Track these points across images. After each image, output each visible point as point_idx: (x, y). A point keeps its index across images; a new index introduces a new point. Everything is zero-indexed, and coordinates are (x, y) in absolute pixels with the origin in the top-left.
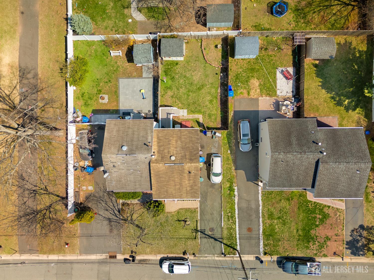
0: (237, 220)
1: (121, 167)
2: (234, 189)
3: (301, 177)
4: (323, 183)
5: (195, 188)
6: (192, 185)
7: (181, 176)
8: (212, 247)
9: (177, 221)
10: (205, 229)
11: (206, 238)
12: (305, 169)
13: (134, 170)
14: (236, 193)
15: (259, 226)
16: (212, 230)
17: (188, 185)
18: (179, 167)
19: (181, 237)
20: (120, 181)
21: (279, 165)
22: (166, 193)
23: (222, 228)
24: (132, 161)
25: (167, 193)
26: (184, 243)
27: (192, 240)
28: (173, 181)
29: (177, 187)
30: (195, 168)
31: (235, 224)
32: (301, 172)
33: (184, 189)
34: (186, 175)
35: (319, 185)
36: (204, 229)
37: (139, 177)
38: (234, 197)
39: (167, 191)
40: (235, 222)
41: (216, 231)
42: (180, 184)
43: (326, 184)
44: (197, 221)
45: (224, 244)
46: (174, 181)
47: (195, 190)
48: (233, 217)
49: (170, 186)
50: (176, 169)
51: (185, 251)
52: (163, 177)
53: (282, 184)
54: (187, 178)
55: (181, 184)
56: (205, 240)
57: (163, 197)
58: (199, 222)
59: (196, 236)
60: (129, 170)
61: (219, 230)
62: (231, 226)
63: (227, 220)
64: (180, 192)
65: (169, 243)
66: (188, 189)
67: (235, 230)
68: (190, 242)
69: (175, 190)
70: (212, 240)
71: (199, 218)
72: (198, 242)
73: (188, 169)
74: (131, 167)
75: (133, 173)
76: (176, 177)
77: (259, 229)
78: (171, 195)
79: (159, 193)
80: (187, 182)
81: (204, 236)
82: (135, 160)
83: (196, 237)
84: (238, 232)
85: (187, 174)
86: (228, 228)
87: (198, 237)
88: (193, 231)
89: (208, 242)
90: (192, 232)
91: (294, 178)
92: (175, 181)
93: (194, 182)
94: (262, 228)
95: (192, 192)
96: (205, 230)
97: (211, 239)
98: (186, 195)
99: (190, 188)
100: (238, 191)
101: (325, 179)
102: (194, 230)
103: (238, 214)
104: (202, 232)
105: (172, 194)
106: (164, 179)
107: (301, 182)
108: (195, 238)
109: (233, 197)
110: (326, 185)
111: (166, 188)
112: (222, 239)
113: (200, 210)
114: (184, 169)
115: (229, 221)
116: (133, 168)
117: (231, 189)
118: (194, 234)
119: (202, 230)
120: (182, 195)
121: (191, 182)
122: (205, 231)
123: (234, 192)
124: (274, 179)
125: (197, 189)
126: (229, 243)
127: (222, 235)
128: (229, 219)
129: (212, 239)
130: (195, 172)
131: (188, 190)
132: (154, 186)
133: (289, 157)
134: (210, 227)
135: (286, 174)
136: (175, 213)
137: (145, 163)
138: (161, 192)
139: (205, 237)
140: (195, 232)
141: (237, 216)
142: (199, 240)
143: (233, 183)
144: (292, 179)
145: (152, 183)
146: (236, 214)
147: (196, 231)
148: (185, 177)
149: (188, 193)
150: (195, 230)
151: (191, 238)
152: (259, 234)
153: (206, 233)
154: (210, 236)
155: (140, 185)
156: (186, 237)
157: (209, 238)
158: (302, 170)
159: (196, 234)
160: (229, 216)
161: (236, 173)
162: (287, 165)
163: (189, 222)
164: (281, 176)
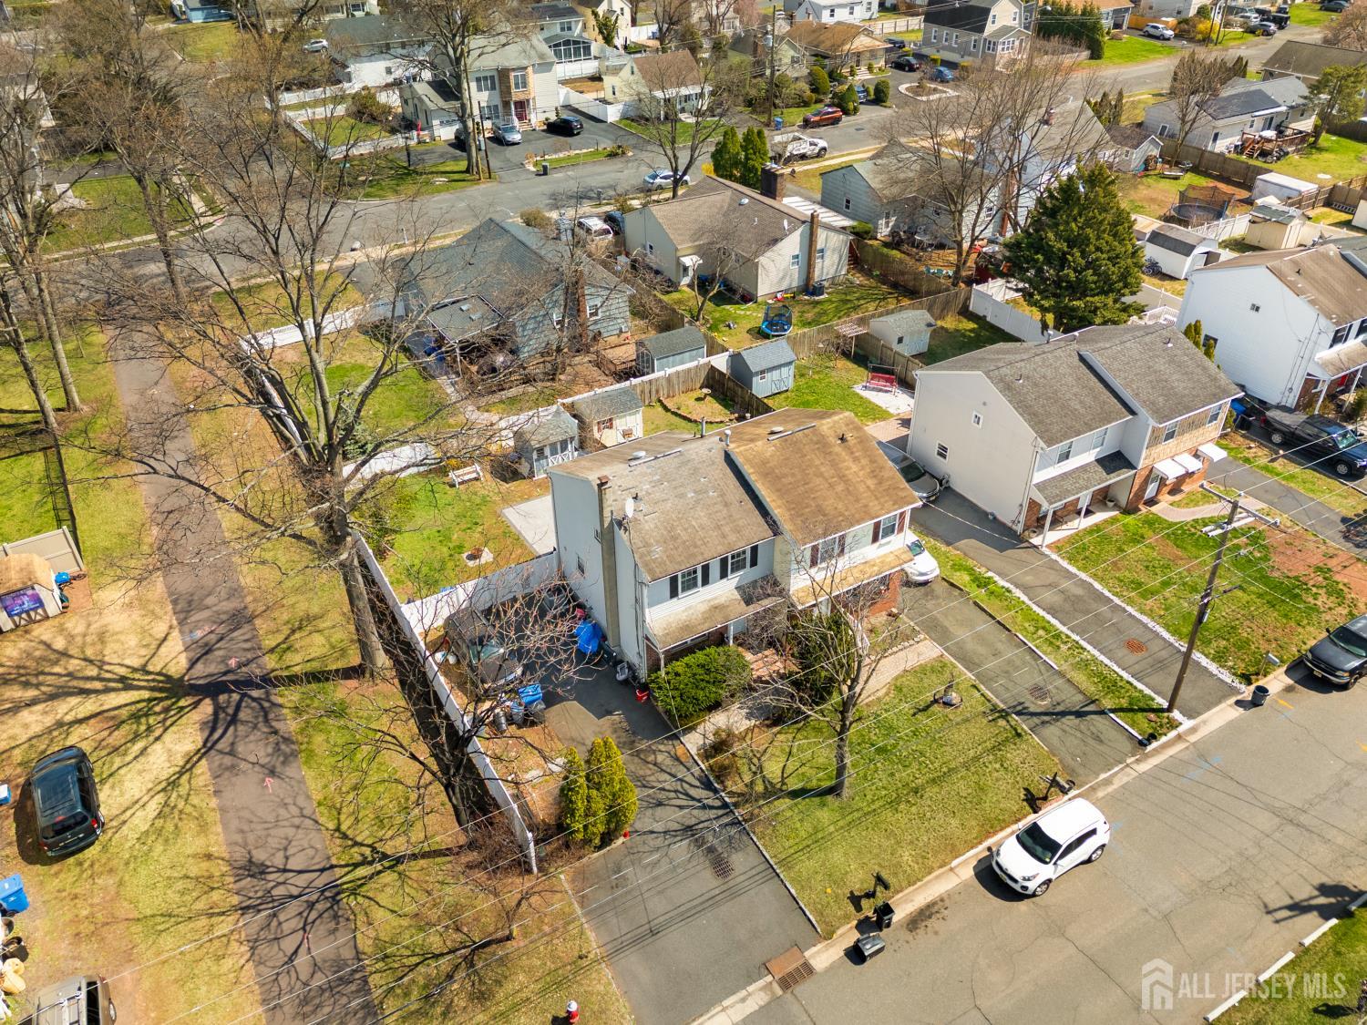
0: (1077, 638)
1: (657, 496)
2: (990, 578)
3: (1088, 401)
6: (872, 472)
7: (828, 458)
8: (1091, 741)
9: (914, 715)
10: (1020, 701)
11: (1047, 722)
12: (1076, 381)
13: (695, 492)
14: (1004, 583)
15: (1145, 626)
16: (1038, 691)
17: (861, 473)
18: (807, 436)
19: (972, 753)
20: (674, 538)
22: (822, 517)
23: (1061, 674)
24: (677, 468)
26: (998, 766)
27: (1015, 744)
28: (816, 475)
29: (839, 488)
30: (848, 425)
31: (1082, 648)
32: (1075, 390)
33: (862, 488)
34: (838, 450)
36: (1016, 702)
37: (719, 507)
38: (1009, 591)
40: (1075, 644)
41: (1052, 689)
42: (840, 477)
43: (1148, 388)
44: (973, 686)
45: (1113, 711)
48: (1056, 634)
49: (819, 493)
50: (804, 442)
51: (1026, 789)
53: (1068, 429)
54: (845, 456)
55: (842, 477)
56: (1053, 730)
57: (820, 530)
58: (982, 687)
59: (1011, 726)
60: (682, 496)
61: (1060, 683)
62: (1080, 658)
63: (1051, 648)
64: (857, 501)
66: (870, 483)
67: (1098, 662)
68: (1014, 756)
69: (839, 498)
70: (1070, 721)
71: (973, 677)
72: (1039, 744)
73: (832, 434)
74: (682, 486)
75: (697, 502)
76: (817, 462)
77: (1157, 635)
78: (841, 518)
79: (803, 521)
80: (854, 468)
81: (1036, 720)
82: (685, 463)
83: (1016, 731)
84: (1113, 664)
85: (839, 445)
86: (1077, 667)
87: (1024, 731)
88: (990, 718)
89: (1064, 731)
90: (990, 721)
91: (1077, 406)
92: (822, 474)
93: (871, 462)
94: (1156, 626)
95: (886, 490)
96: (1021, 704)
97: (1064, 720)
98: (876, 503)
100: (1004, 578)
102: (989, 714)
103: (1063, 624)
104: (1021, 711)
106: (791, 479)
107: (1099, 409)
108: (1018, 735)
109: (1007, 595)
112: (1093, 702)
113: (956, 659)
114: (822, 436)
115: (1058, 647)
116: (691, 487)
117: (983, 582)
118: (1002, 722)
119: (1015, 706)
121: (863, 462)
122: (1026, 705)
123: (996, 582)
124: (1041, 422)
125: (892, 478)
126: (1124, 703)
127: (1081, 692)
128: (1050, 642)
129: (1068, 717)
130: (856, 434)
131: (872, 486)
134: (1029, 687)
135: (1052, 404)
136: (892, 696)
137: (713, 463)
138: (807, 519)
139: (1043, 723)
140: (998, 717)
141: (1064, 629)
142: (1035, 737)
143: (973, 569)
144: (1076, 410)
146: (1058, 626)
147: (1000, 713)
148: (837, 454)
149: (878, 495)
150: (992, 711)
151: (1007, 739)
152: (1171, 645)
153: (1032, 709)
154: (1053, 714)
155: (737, 530)
156: (988, 745)
157: (1058, 720)
158: (1073, 386)
159: (1007, 721)
160: (1045, 638)
161: (956, 549)
162: (1036, 385)
163: (954, 694)
164: (1046, 411)
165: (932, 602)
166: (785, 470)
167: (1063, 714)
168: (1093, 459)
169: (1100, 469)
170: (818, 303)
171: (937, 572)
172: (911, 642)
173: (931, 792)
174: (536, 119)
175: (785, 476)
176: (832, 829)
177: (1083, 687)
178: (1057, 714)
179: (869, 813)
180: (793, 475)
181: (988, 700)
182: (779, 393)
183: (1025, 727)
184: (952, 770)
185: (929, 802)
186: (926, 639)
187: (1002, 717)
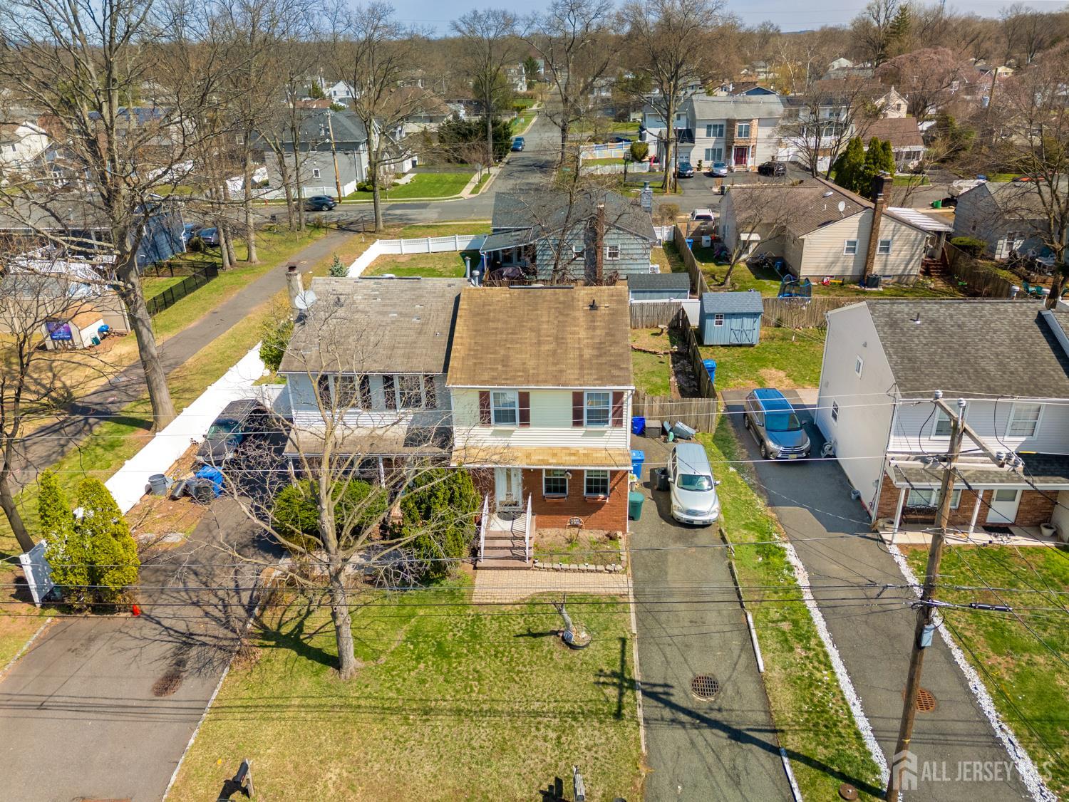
0: (834, 653)
1: (362, 307)
2: (782, 550)
3: (1014, 365)
5: (614, 350)
6: (601, 343)
7: (561, 318)
8: (721, 776)
9: (521, 635)
10: (669, 682)
11: (682, 724)
12: (1011, 341)
13: (401, 314)
14: (793, 558)
15: (963, 681)
16: (707, 685)
17: (586, 341)
18: (555, 294)
19: (536, 706)
21: (909, 329)
22: (500, 367)
23: (761, 680)
24: (402, 291)
25: (503, 366)
26: (553, 736)
27: (601, 722)
28: (531, 330)
29: (545, 348)
30: (612, 296)
31: (829, 667)
32: (1001, 349)
33: (573, 354)
34: (579, 314)
36: (661, 682)
37: (411, 332)
38: (790, 570)
39: (505, 362)
40: (821, 657)
41: (730, 691)
42: (557, 338)
44: (623, 641)
45: (793, 756)
46: (537, 331)
47: (611, 355)
48: (805, 635)
49: (518, 346)
50: (548, 298)
51: (558, 781)
52: (499, 320)
54: (582, 323)
55: (560, 340)
56: (679, 734)
57: (486, 377)
58: (635, 646)
59: (620, 701)
60: (385, 314)
61: (750, 688)
62: (811, 674)
63: (778, 646)
64: (555, 364)
65: (466, 737)
66: (588, 353)
67: (832, 687)
68: (585, 735)
69: (538, 355)
71: (635, 631)
72: (637, 740)
73: (587, 299)
74: (394, 305)
75: (393, 322)
76: (544, 319)
77: (972, 697)
78: (520, 374)
79: (475, 364)
80: (583, 334)
81: (667, 713)
83: (620, 709)
84: (857, 703)
85: (584, 311)
86: (793, 682)
87: (633, 718)
88: (602, 680)
89: (693, 742)
90: (598, 683)
91: (990, 367)
92: (539, 330)
93: (608, 334)
94: (982, 688)
95: (601, 364)
96: (666, 685)
97: (707, 732)
98: (577, 372)
99: (595, 352)
100: (800, 557)
102: (606, 676)
103: (829, 629)
104: (657, 695)
105: (525, 370)
106: (500, 325)
107: (1026, 378)
108: (618, 715)
109: (786, 572)
112: (775, 731)
113: (637, 606)
114: (573, 299)
115: (791, 649)
116: (400, 309)
117: (770, 550)
118: (612, 692)
119: (655, 685)
120: (561, 371)
121: (598, 332)
123: (784, 556)
125: (620, 355)
126: (821, 754)
127: (768, 712)
128: (786, 640)
129: (716, 731)
130: (614, 306)
131: (586, 356)
132: (462, 344)
133: (931, 310)
134: (699, 673)
135: (949, 355)
136: (517, 607)
137: (443, 296)
138: (481, 363)
139: (673, 721)
140: (614, 684)
141: (824, 635)
142: (642, 732)
143: (770, 535)
144: (984, 370)
145: (456, 335)
146: (818, 629)
147: (623, 681)
148: (574, 318)
149: (586, 365)
150: (614, 674)
151: (596, 713)
152: (986, 721)
153: (678, 698)
154: (698, 717)
155: (409, 357)
156: (568, 707)
157: (698, 728)
158: (1001, 345)
159: (621, 694)
160: (784, 633)
161: (773, 512)
162: (939, 330)
163: (584, 635)
164: (932, 360)
165: (680, 546)
166: (501, 316)
167: (714, 724)
170: (864, 292)
171: (713, 517)
172: (600, 567)
173: (440, 722)
174: (752, 163)
175: (495, 320)
176: (296, 702)
177: (775, 707)
178: (703, 719)
179: (350, 706)
180: (506, 322)
181: (623, 662)
182: (740, 346)
183: (640, 713)
184: (493, 712)
185: (427, 731)
186: (624, 572)
187: (620, 687)
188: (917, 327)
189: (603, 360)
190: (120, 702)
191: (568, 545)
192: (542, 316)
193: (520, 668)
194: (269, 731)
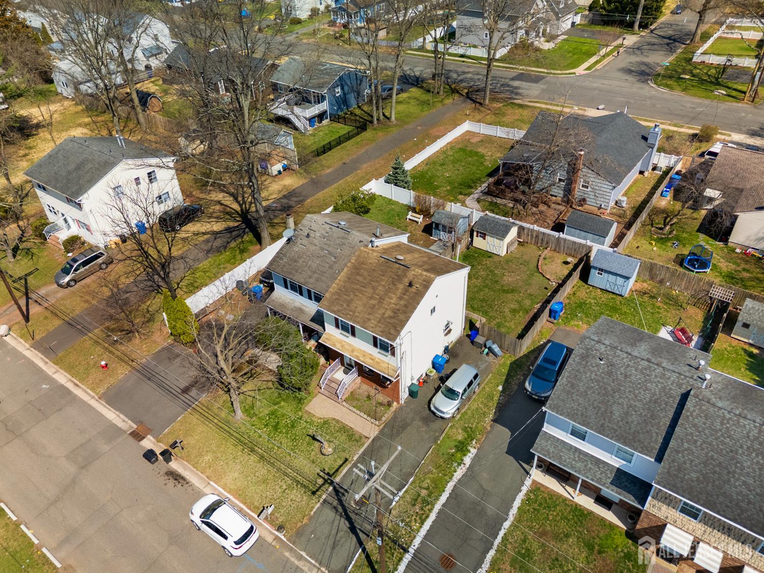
0: (433, 516)
1: (316, 241)
2: (469, 451)
3: (634, 418)
4: (688, 449)
5: (401, 317)
6: (398, 310)
7: (391, 286)
8: (331, 541)
9: (310, 436)
10: (348, 490)
11: (337, 511)
12: (650, 401)
13: (329, 252)
14: (468, 460)
15: (479, 566)
18: (399, 269)
20: (296, 261)
21: (591, 365)
22: (345, 305)
24: (338, 238)
26: (284, 487)
27: (305, 492)
28: (373, 288)
29: (373, 302)
30: (425, 281)
31: (422, 523)
32: (637, 403)
33: (381, 311)
34: (401, 287)
35: (678, 452)
36: (346, 488)
37: (327, 265)
38: (459, 464)
39: (349, 303)
40: (424, 517)
43: (698, 457)
44: (346, 460)
45: (364, 550)
47: (397, 320)
48: (428, 503)
49: (361, 295)
50: (394, 270)
52: (363, 276)
53: (582, 415)
54: (399, 293)
55: (381, 300)
56: (329, 514)
57: (336, 309)
58: (349, 466)
59: (320, 487)
60: (322, 249)
62: (410, 521)
63: (410, 500)
64: (369, 314)
65: (256, 469)
66: (389, 313)
68: (295, 494)
69: (365, 305)
70: (344, 525)
71: (355, 459)
72: (313, 507)
73: (411, 278)
74: (329, 246)
75: (323, 256)
76: (383, 283)
78: (351, 313)
79: (336, 299)
80: (394, 301)
81: (335, 503)
82: (344, 238)
83: (317, 490)
85: (405, 285)
87: (320, 497)
88: (321, 474)
89: (333, 521)
90: (318, 474)
91: (617, 412)
92: (376, 289)
93: (406, 306)
95: (389, 323)
97: (343, 520)
98: (375, 323)
99: (392, 315)
100: (473, 460)
101: (696, 441)
102: (325, 473)
103: (444, 505)
104: (339, 492)
105: (354, 312)
106: (361, 279)
107: (633, 430)
108: (314, 493)
109: (455, 464)
110: (697, 461)
111: (352, 296)
113: (369, 446)
114: (405, 275)
115: (414, 505)
116: (330, 249)
117: (462, 448)
118: (320, 481)
119: (342, 488)
120: (369, 319)
121: (402, 302)
122: (346, 494)
123: (465, 455)
124: (568, 393)
125: (402, 321)
126: (376, 557)
128: (416, 500)
129: (346, 522)
130: (421, 288)
131: (386, 315)
132: (338, 285)
133: (619, 356)
135: (599, 393)
136: (319, 421)
137: (353, 247)
139: (335, 508)
140: (324, 478)
141: (438, 506)
142: (318, 505)
143: (472, 440)
144: (611, 413)
146: (439, 502)
147: (329, 479)
148: (397, 289)
149: (382, 321)
150: (328, 474)
151: (306, 487)
153: (345, 498)
154: (346, 511)
155: (317, 280)
156: (299, 478)
157: (341, 516)
158: (641, 400)
159: (323, 484)
160: (419, 495)
161: (491, 426)
162: (610, 374)
163: (330, 450)
164: (586, 392)
165: (420, 423)
166: (366, 274)
167: (349, 519)
168: (617, 466)
169: (611, 476)
171: (448, 416)
172: (369, 418)
173: (253, 458)
175: (361, 275)
178: (346, 514)
179: (229, 433)
180: (365, 278)
181: (337, 470)
182: (613, 293)
183: (324, 497)
184: (272, 464)
185: (246, 459)
186: (379, 426)
187: (326, 481)
188: (598, 365)
189: (392, 321)
190: (170, 389)
191: (366, 399)
192: (384, 280)
193: (297, 451)
194: (201, 428)
